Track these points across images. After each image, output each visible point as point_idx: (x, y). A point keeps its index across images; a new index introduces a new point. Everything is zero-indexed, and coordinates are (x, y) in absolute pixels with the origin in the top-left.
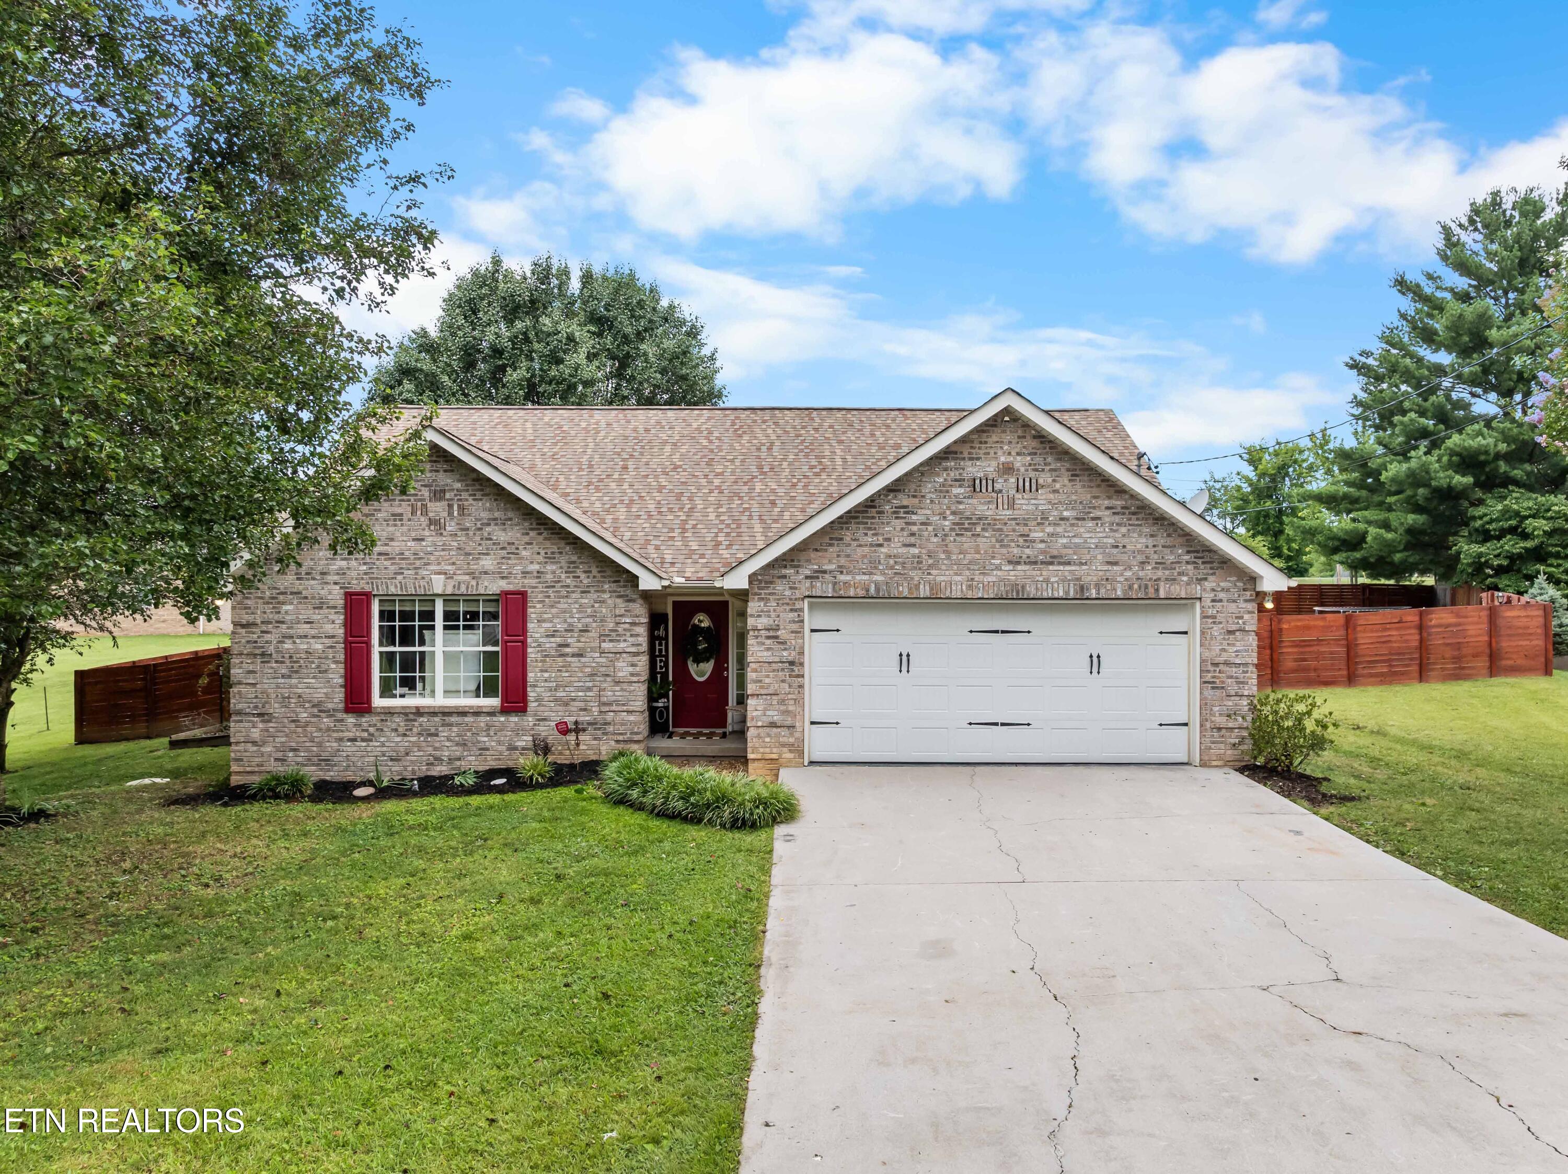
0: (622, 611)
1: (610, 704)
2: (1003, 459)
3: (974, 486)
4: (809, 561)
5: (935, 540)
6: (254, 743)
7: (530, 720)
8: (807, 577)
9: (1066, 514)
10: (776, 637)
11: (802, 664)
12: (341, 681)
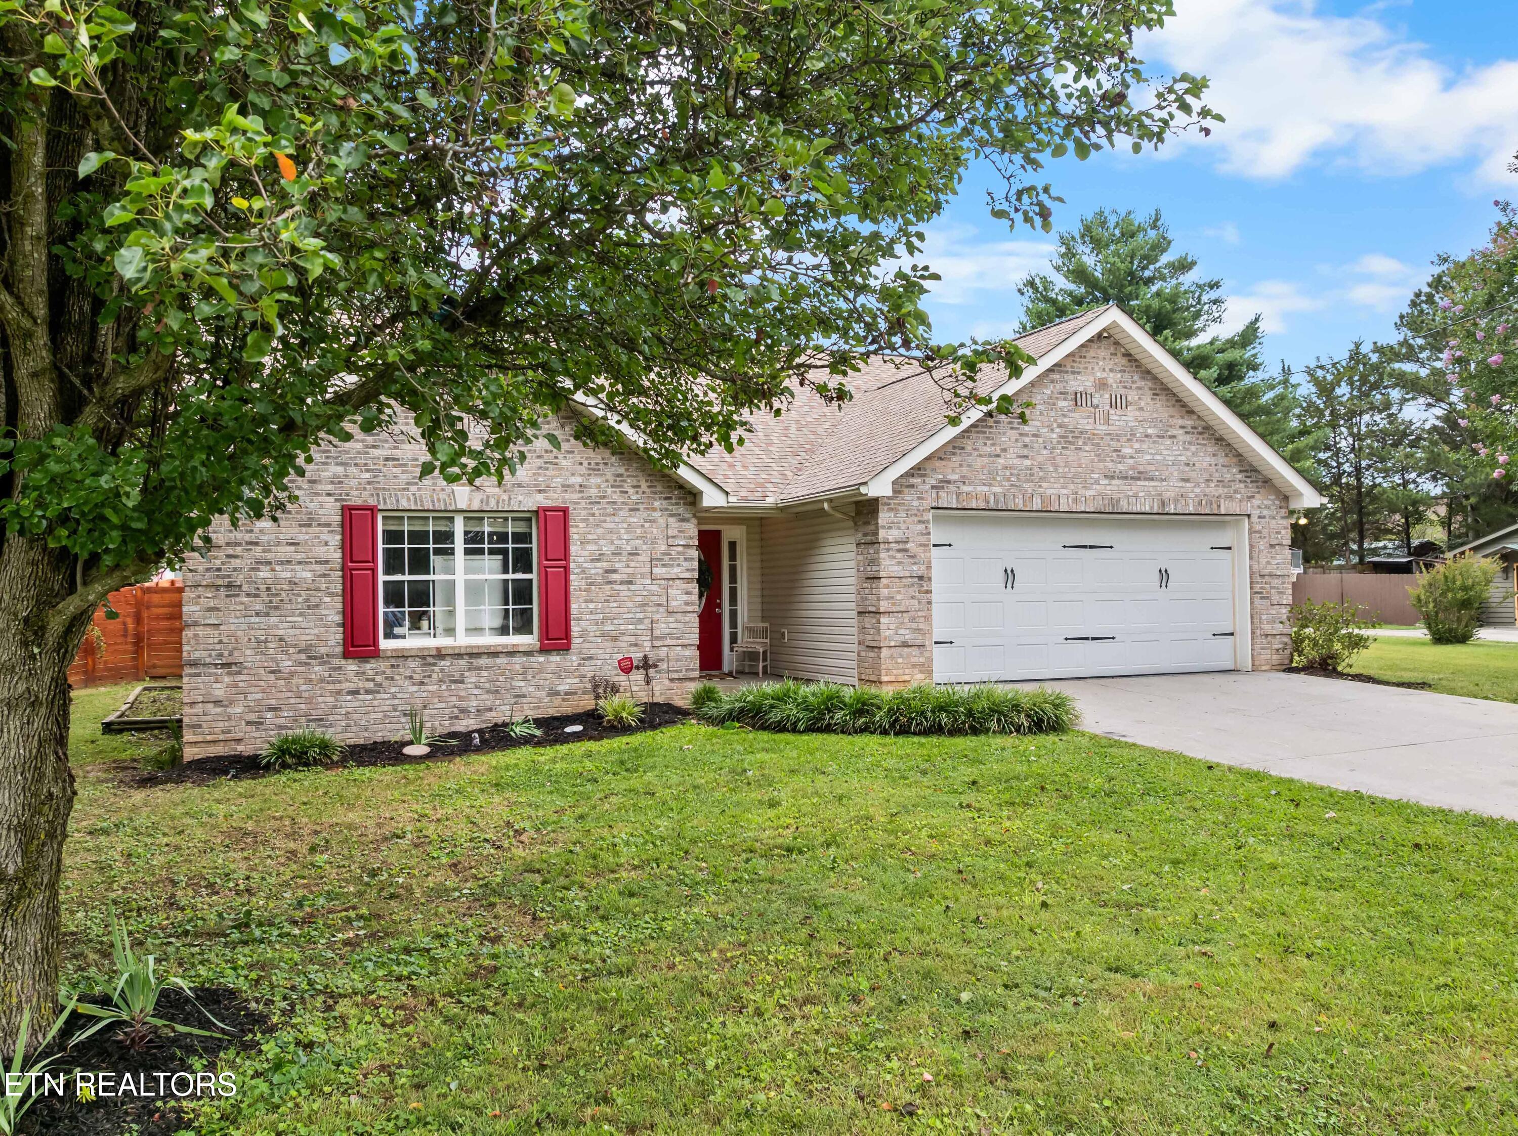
0: (675, 532)
1: (663, 638)
2: (1099, 375)
3: (1078, 400)
4: (934, 470)
5: (1044, 452)
6: (217, 703)
7: (572, 659)
8: (933, 487)
9: (1150, 431)
10: (906, 550)
11: (930, 579)
12: (338, 618)
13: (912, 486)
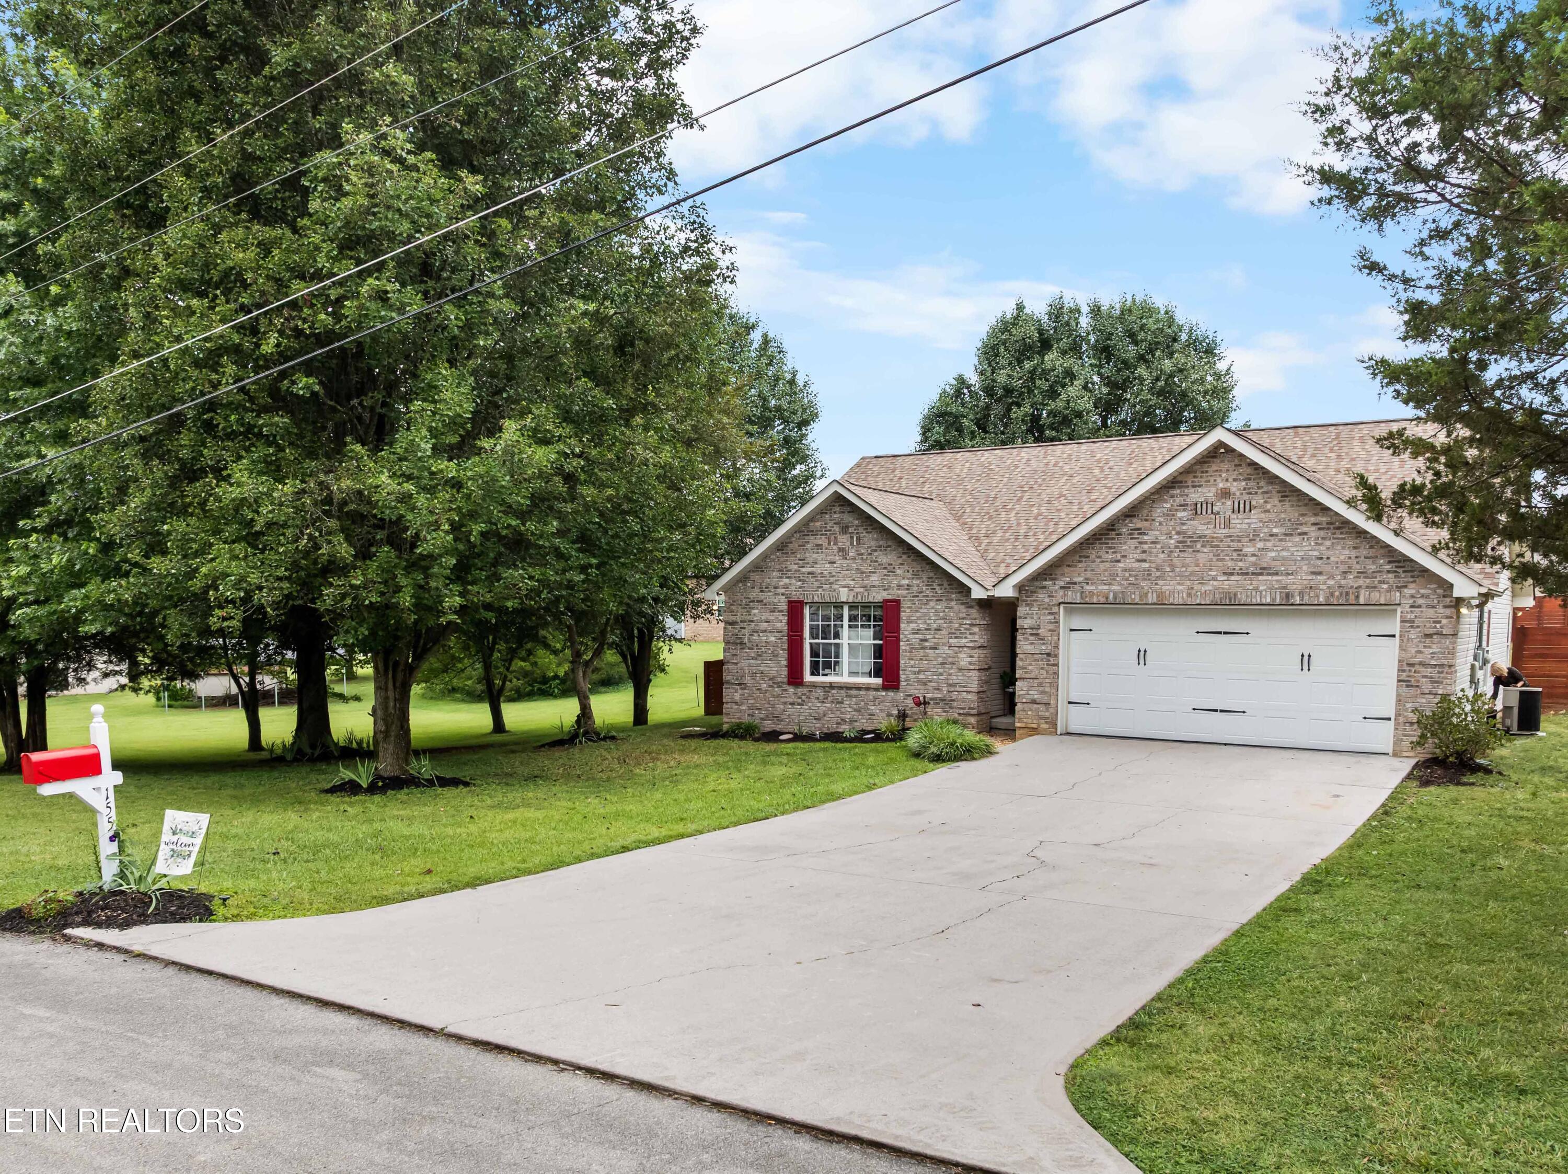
0: (964, 615)
1: (954, 686)
2: (1221, 485)
3: (1196, 509)
4: (1063, 575)
5: (1162, 556)
6: (736, 703)
7: (901, 695)
8: (1062, 588)
9: (1275, 531)
10: (1037, 634)
11: (1056, 656)
12: (785, 663)
13: (1044, 587)
